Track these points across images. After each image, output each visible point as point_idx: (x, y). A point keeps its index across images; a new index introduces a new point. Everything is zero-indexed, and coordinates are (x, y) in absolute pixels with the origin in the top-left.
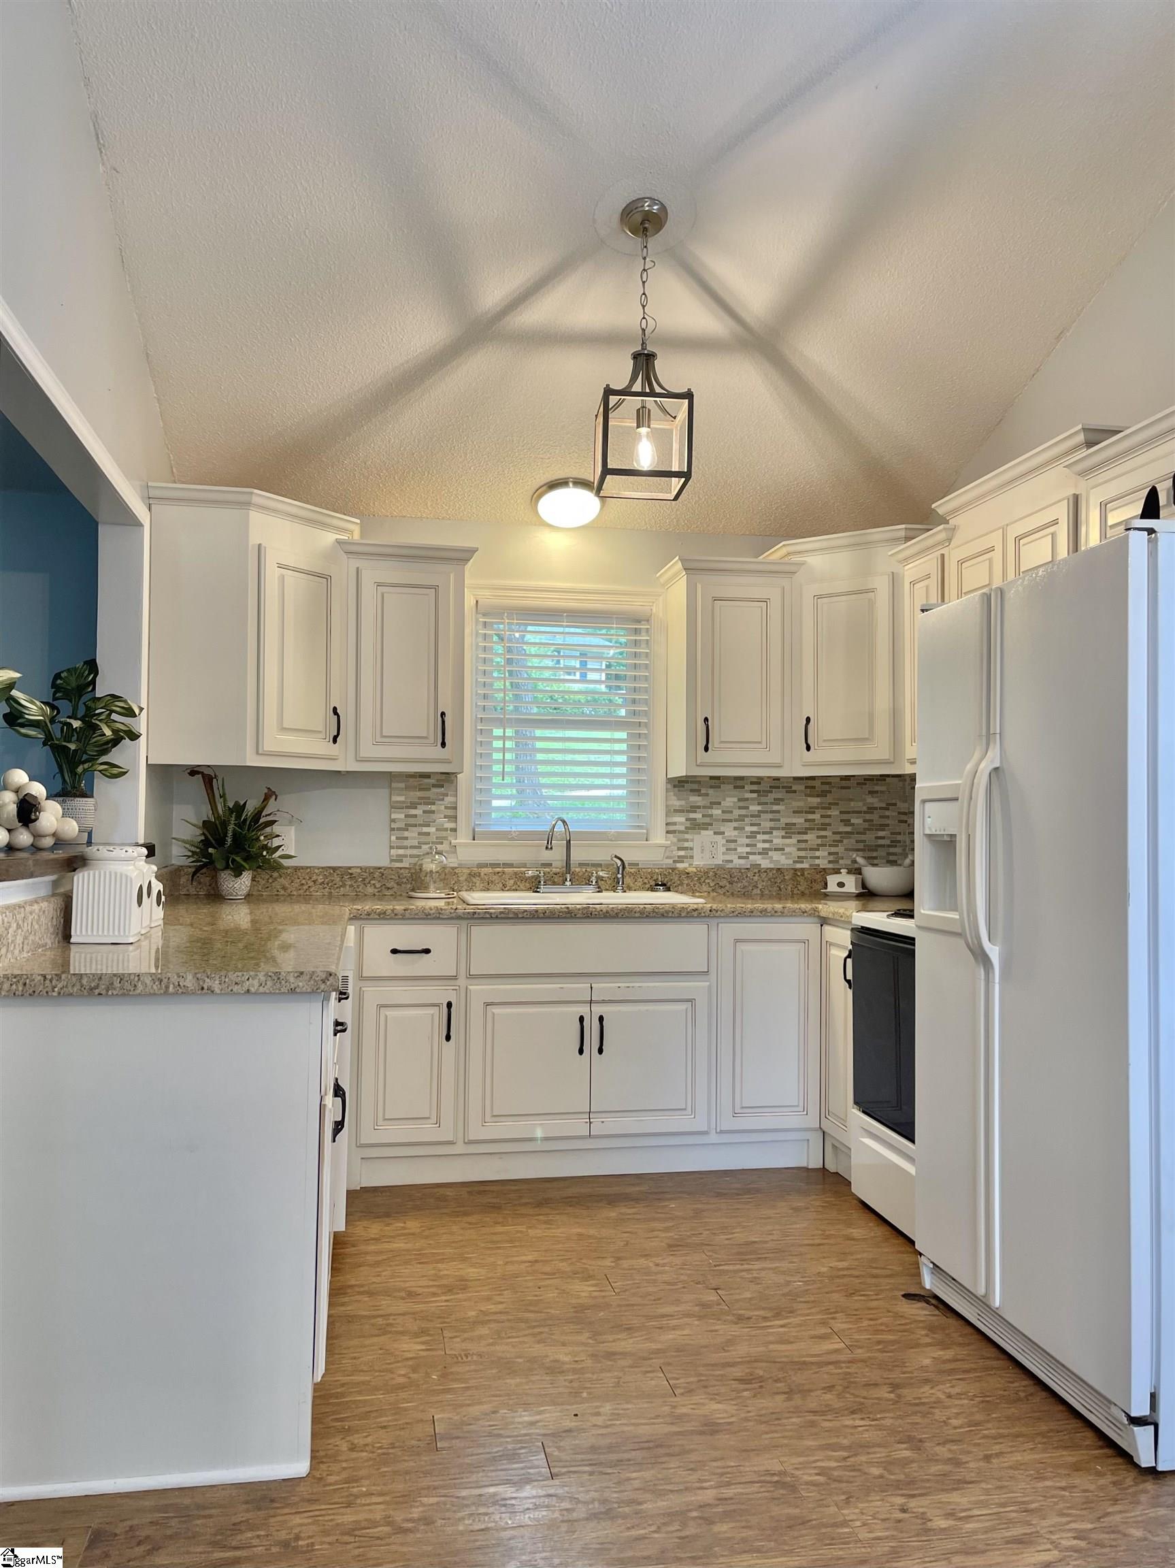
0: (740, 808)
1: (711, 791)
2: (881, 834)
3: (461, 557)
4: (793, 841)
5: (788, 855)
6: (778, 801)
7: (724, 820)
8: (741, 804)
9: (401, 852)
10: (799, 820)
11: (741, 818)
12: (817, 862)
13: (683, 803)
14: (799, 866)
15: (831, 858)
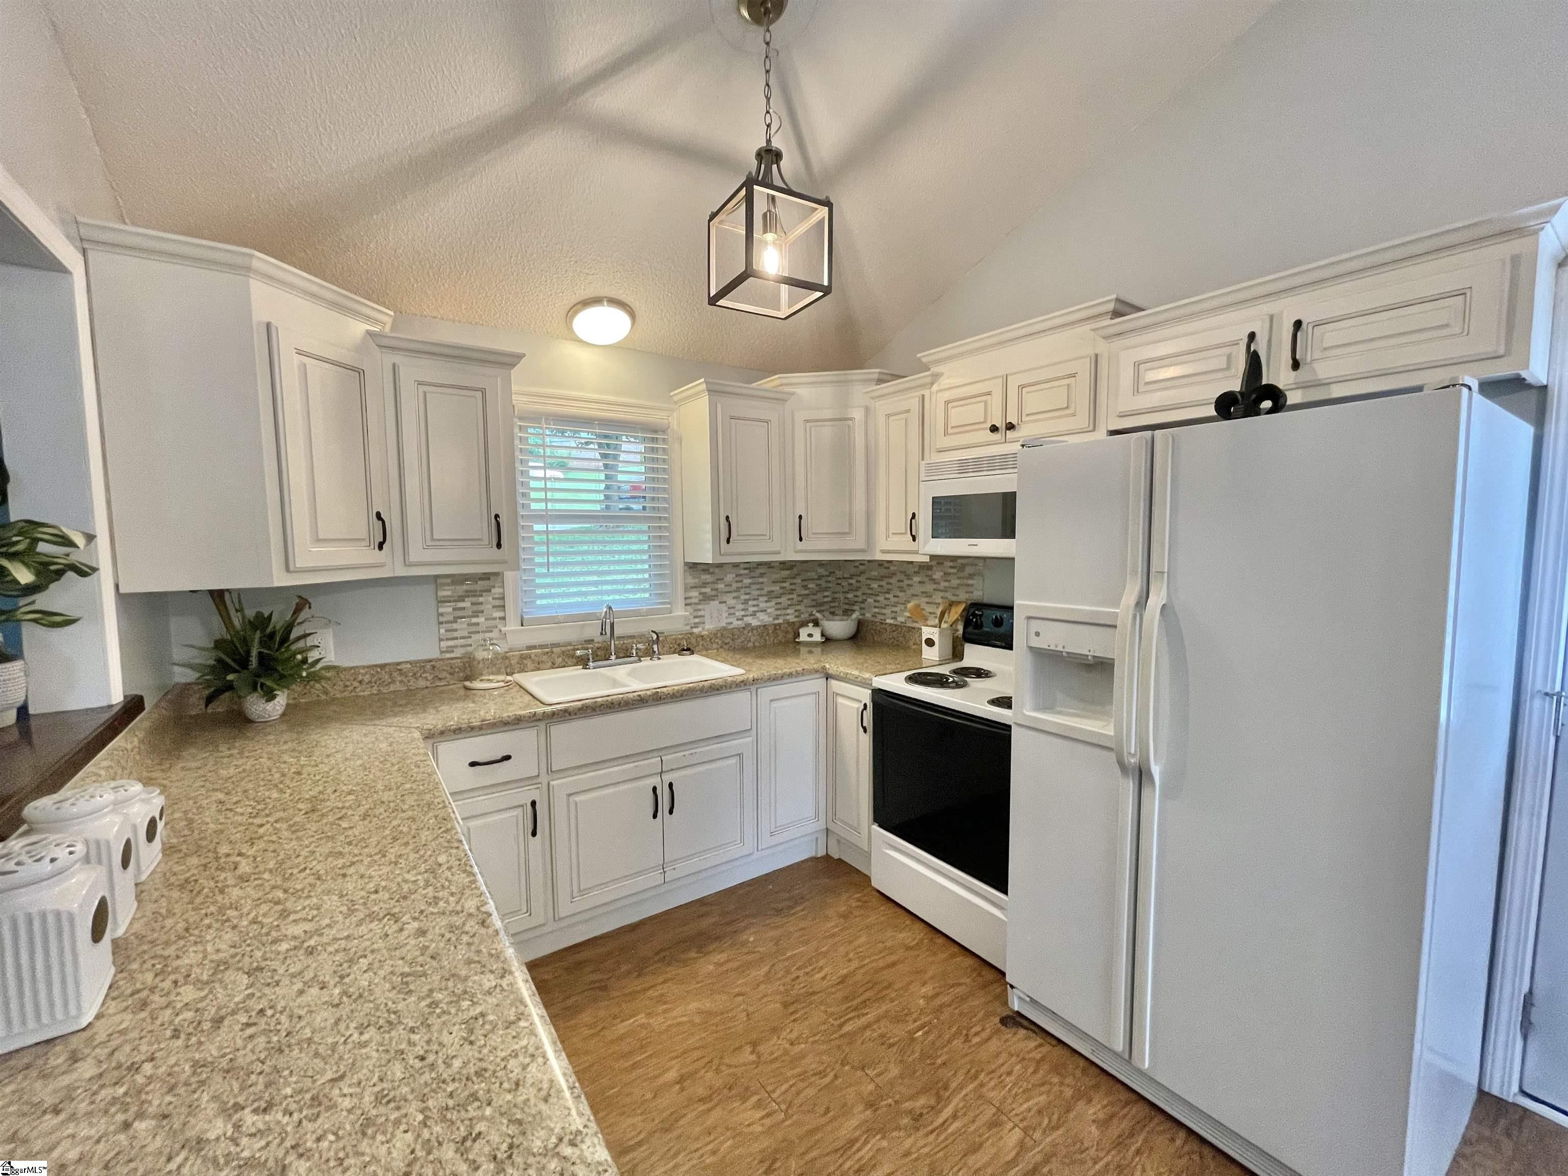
0: (737, 582)
1: (717, 570)
2: (826, 594)
3: (508, 361)
4: (773, 603)
5: (769, 615)
6: (762, 575)
7: (726, 592)
8: (738, 579)
9: (451, 643)
10: (776, 588)
11: (738, 590)
12: (788, 617)
13: (697, 580)
14: (777, 622)
15: (797, 614)
